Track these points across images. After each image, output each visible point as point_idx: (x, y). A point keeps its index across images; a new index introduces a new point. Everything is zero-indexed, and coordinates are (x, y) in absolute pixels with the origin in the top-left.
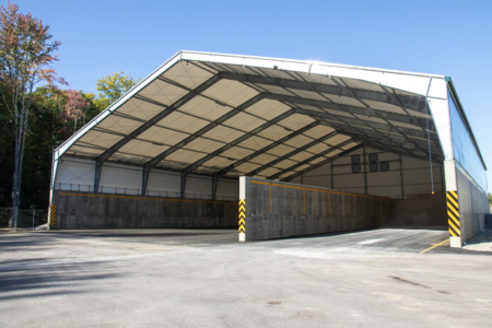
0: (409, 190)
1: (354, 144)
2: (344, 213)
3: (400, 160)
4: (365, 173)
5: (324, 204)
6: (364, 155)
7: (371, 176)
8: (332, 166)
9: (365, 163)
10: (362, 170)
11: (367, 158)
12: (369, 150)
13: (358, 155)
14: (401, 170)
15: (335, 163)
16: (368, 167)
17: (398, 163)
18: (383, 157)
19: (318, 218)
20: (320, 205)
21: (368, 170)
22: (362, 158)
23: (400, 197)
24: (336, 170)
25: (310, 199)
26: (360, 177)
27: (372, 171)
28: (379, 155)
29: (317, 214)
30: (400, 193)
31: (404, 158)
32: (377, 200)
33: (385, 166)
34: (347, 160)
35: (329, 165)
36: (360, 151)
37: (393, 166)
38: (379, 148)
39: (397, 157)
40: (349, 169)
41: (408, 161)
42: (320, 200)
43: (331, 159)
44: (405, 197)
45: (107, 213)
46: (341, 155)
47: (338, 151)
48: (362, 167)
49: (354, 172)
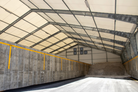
0: (94, 61)
1: (75, 44)
2: (69, 69)
3: (91, 50)
4: (78, 55)
5: (58, 64)
6: (78, 48)
7: (80, 56)
8: (66, 52)
9: (78, 51)
10: (77, 54)
11: (79, 49)
12: (80, 46)
13: (76, 48)
14: (92, 54)
15: (67, 51)
16: (79, 53)
17: (91, 51)
18: (85, 49)
19: (54, 72)
20: (56, 65)
21: (79, 54)
22: (77, 49)
23: (91, 64)
24: (68, 54)
25: (49, 61)
26: (77, 56)
27: (81, 54)
28: (84, 48)
29: (54, 70)
30: (91, 63)
31: (93, 49)
32: (84, 64)
33: (86, 52)
34: (72, 50)
35: (65, 52)
36: (77, 47)
37: (89, 52)
38: (84, 46)
39: (90, 49)
40: (72, 53)
41: (94, 51)
42: (56, 62)
43: (66, 50)
44: (93, 64)
46: (70, 48)
47: (69, 47)
48: (77, 53)
49: (74, 54)
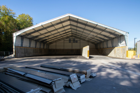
3: (80, 41)
7: (73, 44)
8: (64, 41)
9: (72, 41)
11: (73, 39)
12: (73, 38)
14: (80, 43)
15: (65, 40)
16: (73, 41)
18: (76, 39)
24: (65, 42)
26: (71, 44)
27: (74, 42)
30: (80, 48)
31: (81, 40)
34: (68, 39)
35: (63, 40)
36: (71, 38)
37: (78, 42)
38: (75, 37)
39: (79, 40)
40: (68, 42)
45: (24, 53)
48: (71, 41)
49: (69, 42)
